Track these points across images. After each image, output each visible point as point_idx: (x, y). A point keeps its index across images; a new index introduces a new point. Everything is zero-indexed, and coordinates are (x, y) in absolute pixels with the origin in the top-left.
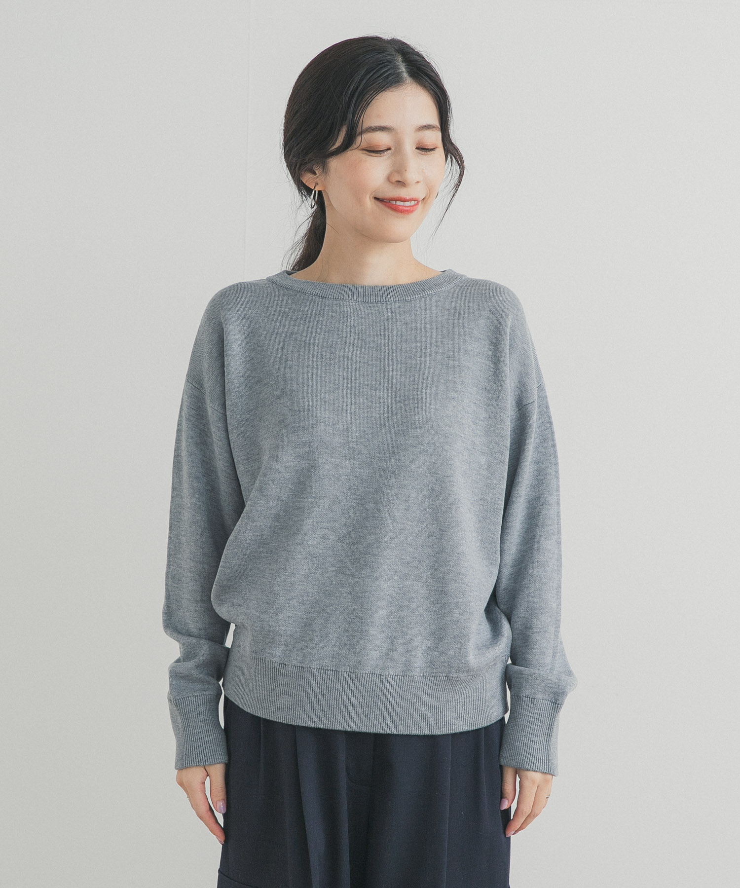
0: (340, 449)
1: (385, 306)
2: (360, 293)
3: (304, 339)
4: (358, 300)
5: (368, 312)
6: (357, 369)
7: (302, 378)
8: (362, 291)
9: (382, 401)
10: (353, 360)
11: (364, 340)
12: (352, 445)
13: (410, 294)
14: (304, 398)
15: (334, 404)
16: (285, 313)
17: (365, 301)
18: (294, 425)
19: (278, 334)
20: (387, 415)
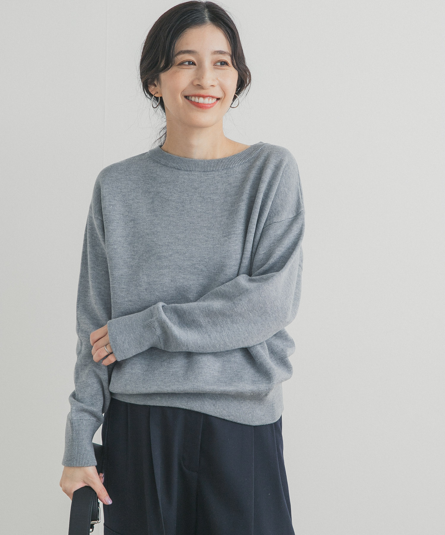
0: (189, 269)
1: (217, 173)
2: (201, 166)
3: (166, 196)
4: (200, 170)
5: (206, 178)
6: (199, 217)
7: (164, 224)
8: (202, 164)
9: (214, 236)
10: (197, 211)
11: (203, 197)
12: (197, 266)
13: (232, 163)
14: (165, 237)
15: (184, 240)
16: (155, 178)
17: (204, 171)
18: (159, 254)
19: (150, 192)
20: (218, 246)
